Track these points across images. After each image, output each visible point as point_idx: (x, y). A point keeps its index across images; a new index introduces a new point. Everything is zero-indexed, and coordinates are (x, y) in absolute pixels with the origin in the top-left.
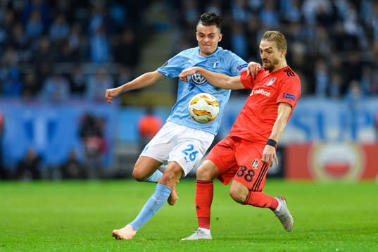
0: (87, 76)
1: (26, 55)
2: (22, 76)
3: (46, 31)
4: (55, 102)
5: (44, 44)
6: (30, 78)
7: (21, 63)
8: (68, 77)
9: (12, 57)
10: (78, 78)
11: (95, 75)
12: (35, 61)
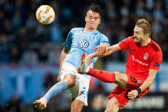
0: (48, 50)
1: (12, 38)
2: (10, 50)
3: (23, 24)
4: (29, 66)
5: (23, 31)
6: (15, 51)
7: (9, 42)
8: (37, 51)
9: (4, 39)
10: (43, 51)
11: (53, 50)
12: (17, 41)
